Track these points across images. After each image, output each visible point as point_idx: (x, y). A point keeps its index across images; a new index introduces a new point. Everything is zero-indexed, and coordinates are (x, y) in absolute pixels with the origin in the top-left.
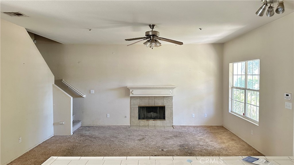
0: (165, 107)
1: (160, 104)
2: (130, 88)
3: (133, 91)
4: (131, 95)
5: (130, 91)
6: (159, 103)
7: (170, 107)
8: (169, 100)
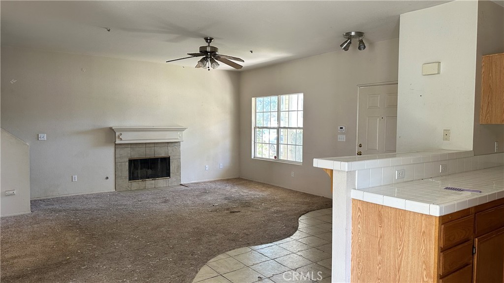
0: (169, 158)
1: (163, 155)
2: (115, 129)
3: (121, 134)
4: (118, 142)
5: (117, 135)
6: (161, 153)
7: (176, 157)
8: (175, 148)
